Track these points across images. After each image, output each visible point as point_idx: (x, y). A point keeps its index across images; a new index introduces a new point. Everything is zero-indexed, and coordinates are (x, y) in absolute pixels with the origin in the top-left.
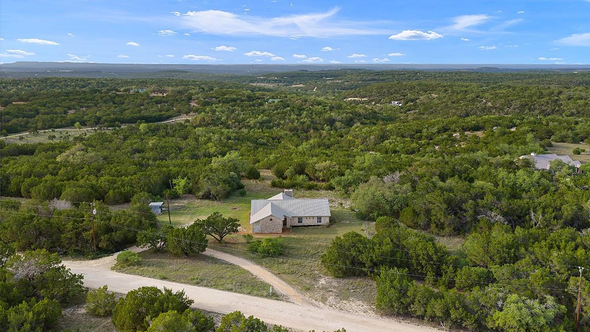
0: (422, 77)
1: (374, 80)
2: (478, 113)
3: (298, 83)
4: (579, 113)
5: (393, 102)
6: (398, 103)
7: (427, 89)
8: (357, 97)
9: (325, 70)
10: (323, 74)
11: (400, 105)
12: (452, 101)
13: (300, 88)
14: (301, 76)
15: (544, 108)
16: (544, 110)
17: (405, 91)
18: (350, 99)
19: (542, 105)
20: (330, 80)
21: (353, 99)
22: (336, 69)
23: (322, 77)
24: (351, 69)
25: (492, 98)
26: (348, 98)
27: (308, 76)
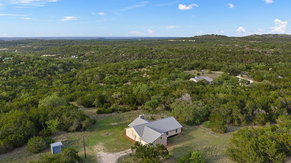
0: (75, 43)
1: (50, 45)
2: (121, 60)
3: (2, 47)
4: (163, 57)
5: (72, 56)
6: (75, 57)
7: (86, 49)
8: (48, 54)
9: (15, 40)
10: (17, 42)
11: (77, 57)
12: (105, 55)
13: (6, 50)
14: (3, 44)
15: (148, 56)
16: (149, 57)
17: (75, 50)
18: (45, 55)
19: (148, 54)
20: (23, 45)
21: (47, 55)
22: (22, 39)
23: (17, 44)
24: (31, 40)
25: (124, 52)
26: (43, 55)
27: (7, 44)
